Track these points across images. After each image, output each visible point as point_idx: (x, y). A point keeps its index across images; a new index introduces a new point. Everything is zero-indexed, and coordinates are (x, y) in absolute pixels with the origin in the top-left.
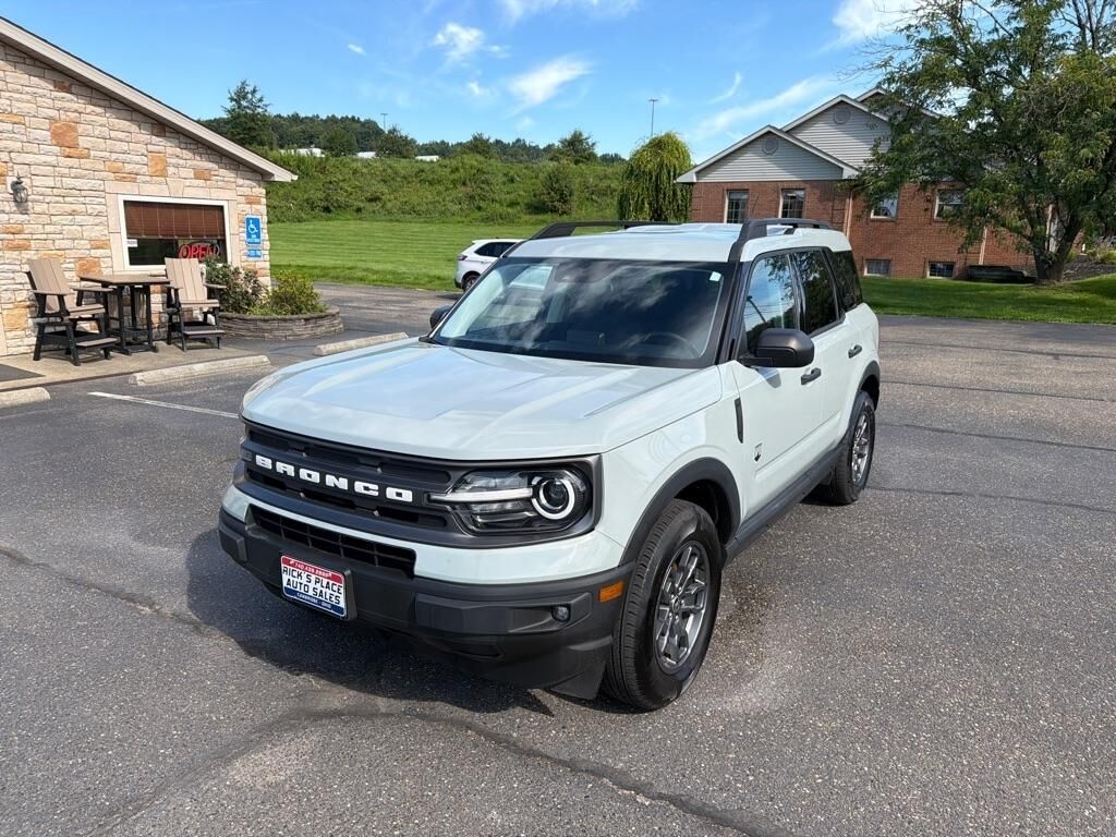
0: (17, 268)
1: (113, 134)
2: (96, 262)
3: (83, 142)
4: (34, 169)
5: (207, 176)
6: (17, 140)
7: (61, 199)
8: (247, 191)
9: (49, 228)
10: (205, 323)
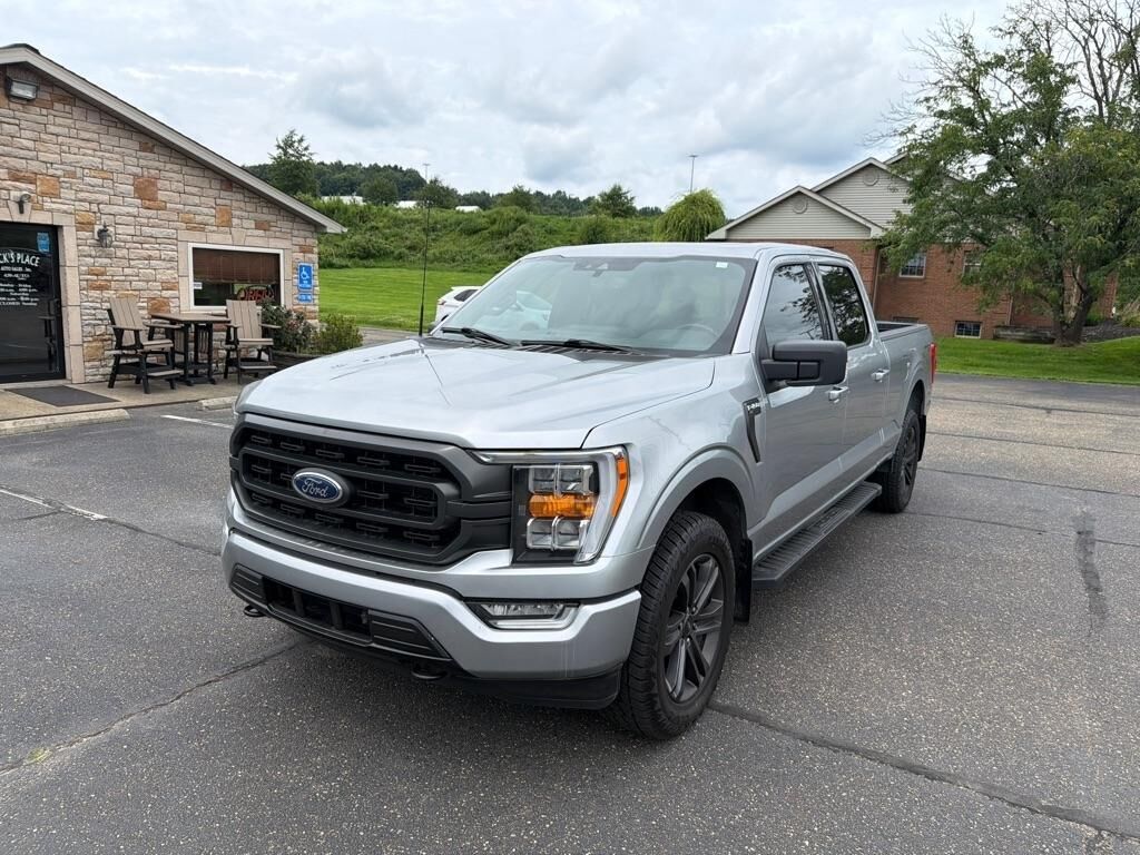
0: (98, 305)
1: (188, 189)
2: (165, 302)
3: (161, 195)
4: (118, 220)
5: (267, 227)
6: (104, 193)
7: (139, 246)
8: (301, 241)
9: (127, 271)
10: (258, 360)
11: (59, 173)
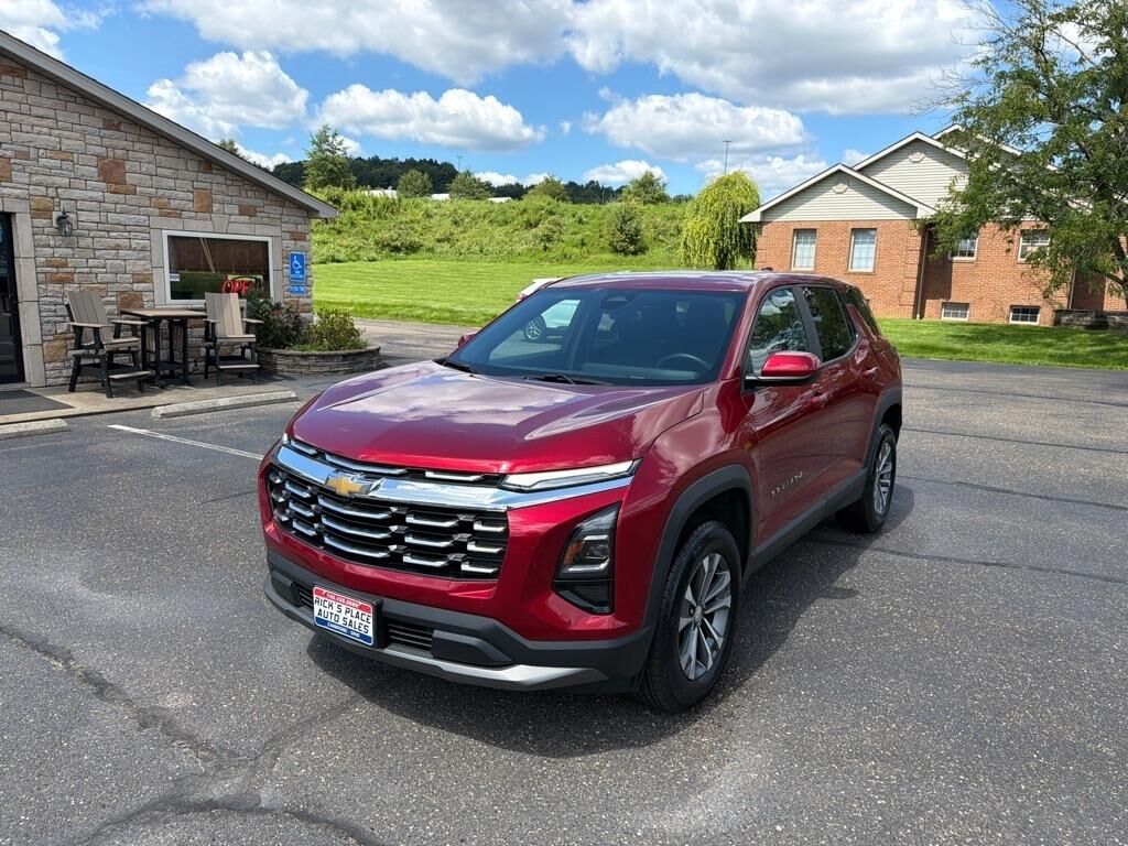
0: (60, 300)
1: (160, 171)
2: (138, 296)
3: (130, 179)
4: (80, 205)
5: (252, 212)
6: (63, 176)
7: (105, 234)
8: (291, 227)
9: (92, 262)
10: (242, 358)
11: (9, 153)
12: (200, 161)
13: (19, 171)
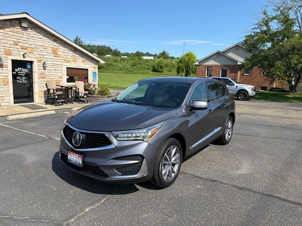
0: (42, 83)
1: (65, 51)
2: (59, 82)
3: (59, 53)
4: (48, 59)
5: (85, 61)
6: (45, 53)
7: (53, 66)
8: (94, 65)
9: (50, 73)
10: (83, 97)
11: (33, 47)
12: (74, 49)
13: (35, 51)
